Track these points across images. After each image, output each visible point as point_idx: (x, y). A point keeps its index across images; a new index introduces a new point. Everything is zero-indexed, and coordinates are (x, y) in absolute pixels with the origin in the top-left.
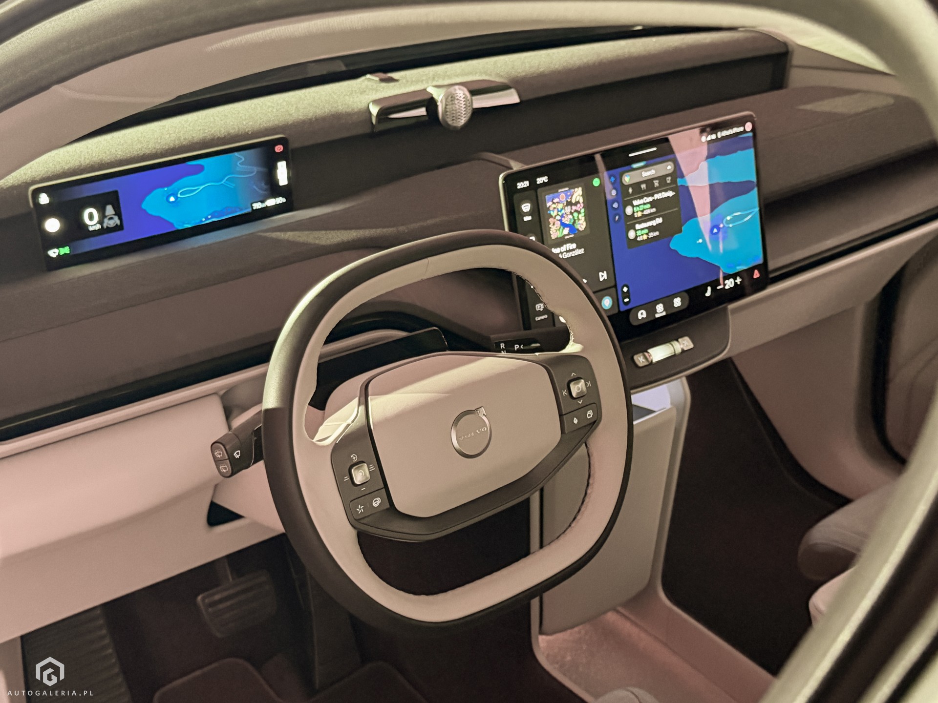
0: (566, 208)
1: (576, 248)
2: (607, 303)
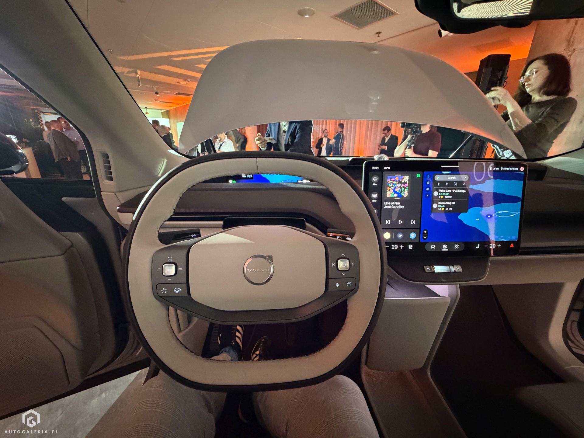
0: (398, 184)
1: (400, 205)
2: (413, 235)
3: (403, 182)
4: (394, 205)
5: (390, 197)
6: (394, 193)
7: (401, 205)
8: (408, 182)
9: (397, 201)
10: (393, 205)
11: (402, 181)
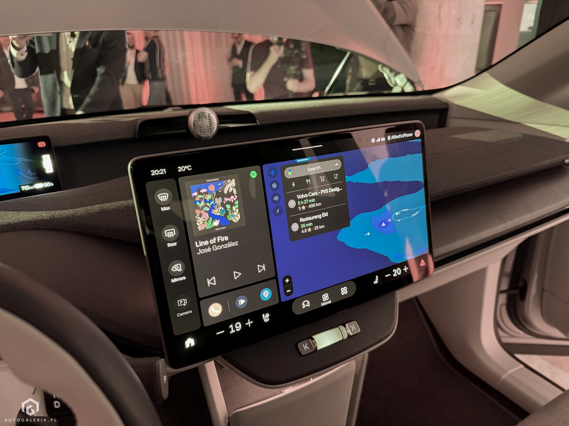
0: (216, 199)
1: (229, 241)
2: (266, 294)
3: (226, 192)
4: (217, 244)
5: (205, 230)
6: (211, 219)
7: (231, 240)
8: (235, 192)
9: (222, 233)
10: (214, 244)
11: (223, 191)
